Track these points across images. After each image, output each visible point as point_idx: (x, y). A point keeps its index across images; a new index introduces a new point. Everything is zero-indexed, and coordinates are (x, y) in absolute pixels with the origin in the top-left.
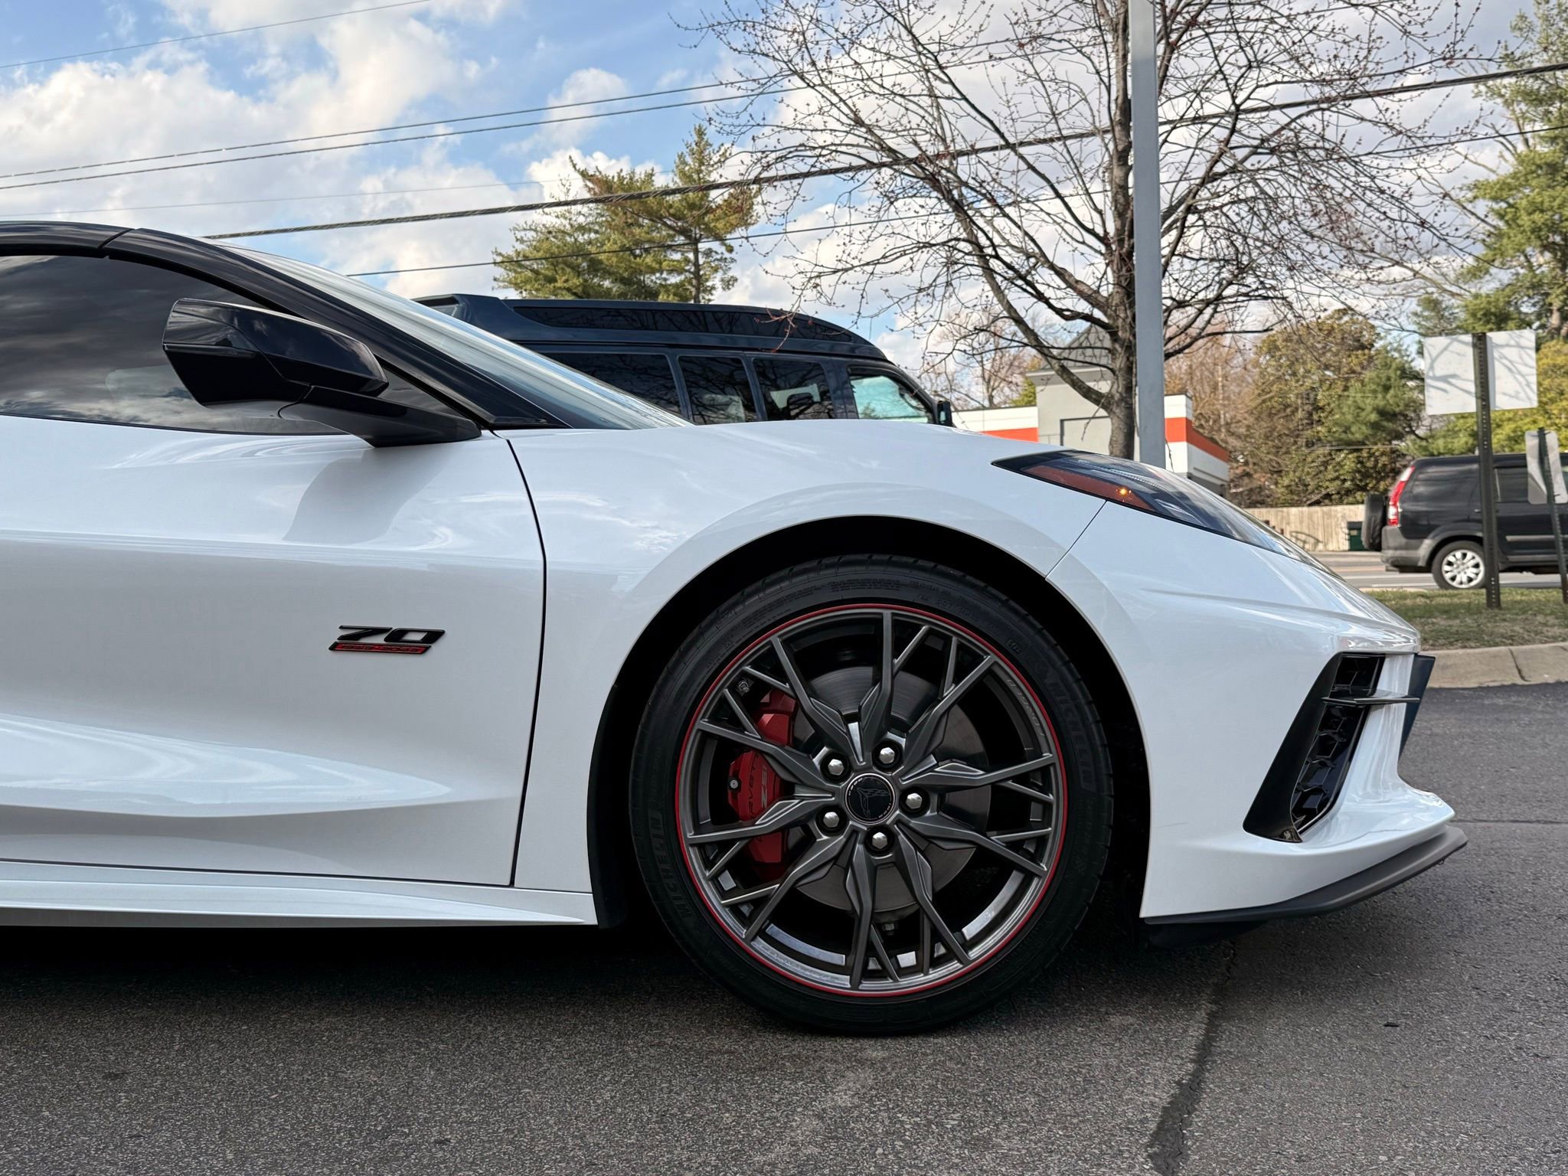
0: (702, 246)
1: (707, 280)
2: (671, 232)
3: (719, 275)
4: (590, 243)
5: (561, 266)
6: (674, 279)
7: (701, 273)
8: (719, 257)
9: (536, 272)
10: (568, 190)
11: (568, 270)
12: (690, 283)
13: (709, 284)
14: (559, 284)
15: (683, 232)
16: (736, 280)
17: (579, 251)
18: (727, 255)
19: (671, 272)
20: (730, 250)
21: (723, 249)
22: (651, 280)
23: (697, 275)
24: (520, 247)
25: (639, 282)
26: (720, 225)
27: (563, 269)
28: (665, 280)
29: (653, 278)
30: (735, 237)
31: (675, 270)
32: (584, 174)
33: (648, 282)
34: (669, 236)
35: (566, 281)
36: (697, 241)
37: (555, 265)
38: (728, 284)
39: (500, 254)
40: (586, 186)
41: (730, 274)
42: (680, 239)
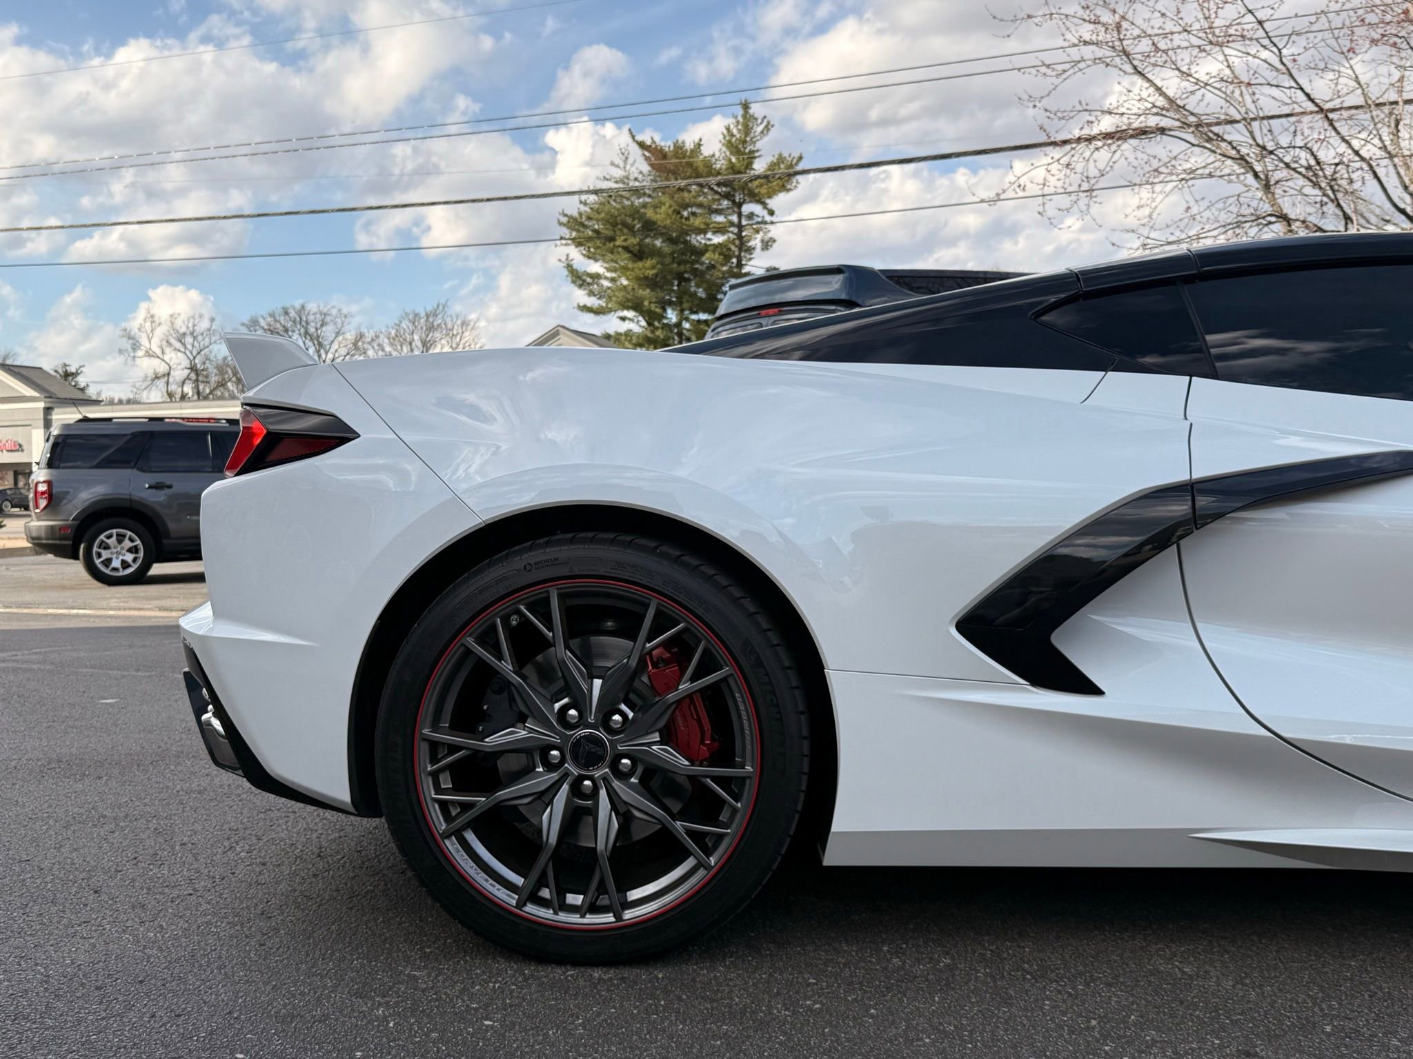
0: (747, 208)
1: (749, 241)
2: (717, 197)
3: (759, 236)
4: (644, 206)
5: (620, 227)
6: (718, 239)
7: (744, 234)
8: (760, 220)
9: (597, 232)
10: (627, 158)
11: (625, 231)
12: (734, 244)
13: (750, 244)
14: (618, 243)
15: (727, 196)
16: (774, 241)
17: (635, 213)
18: (768, 218)
19: (715, 233)
20: (771, 213)
21: (765, 213)
22: (698, 240)
23: (740, 237)
24: (583, 208)
25: (686, 242)
26: (763, 191)
27: (621, 230)
28: (710, 239)
29: (699, 238)
30: (776, 202)
31: (720, 230)
32: (642, 145)
33: (694, 242)
34: (714, 200)
35: (625, 240)
36: (740, 205)
37: (614, 225)
38: (767, 244)
39: (565, 215)
40: (644, 155)
41: (770, 235)
42: (725, 203)
